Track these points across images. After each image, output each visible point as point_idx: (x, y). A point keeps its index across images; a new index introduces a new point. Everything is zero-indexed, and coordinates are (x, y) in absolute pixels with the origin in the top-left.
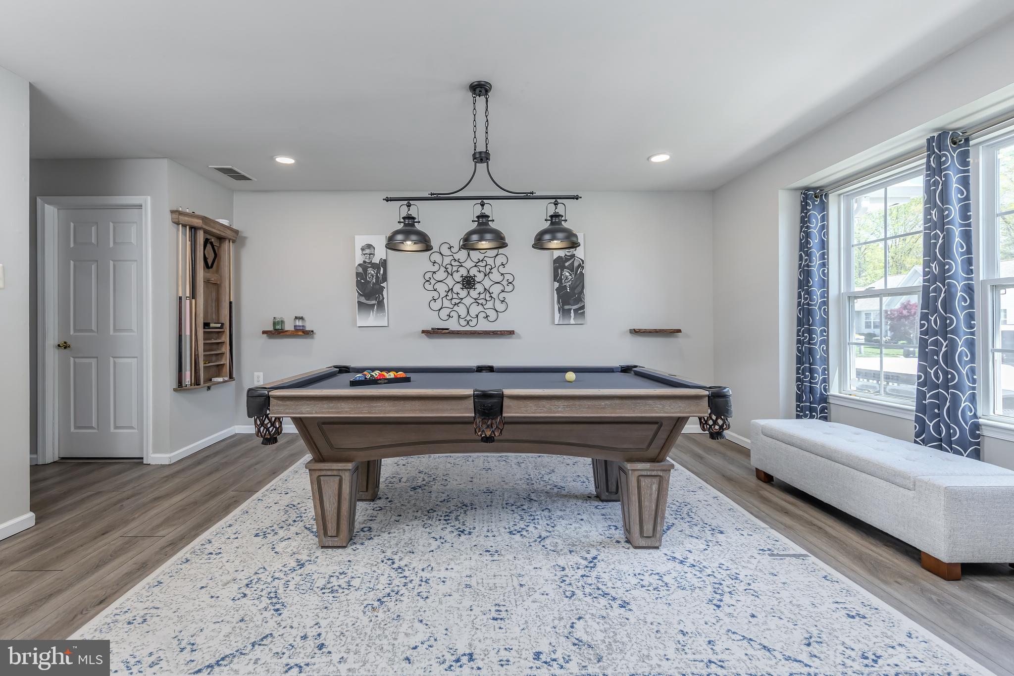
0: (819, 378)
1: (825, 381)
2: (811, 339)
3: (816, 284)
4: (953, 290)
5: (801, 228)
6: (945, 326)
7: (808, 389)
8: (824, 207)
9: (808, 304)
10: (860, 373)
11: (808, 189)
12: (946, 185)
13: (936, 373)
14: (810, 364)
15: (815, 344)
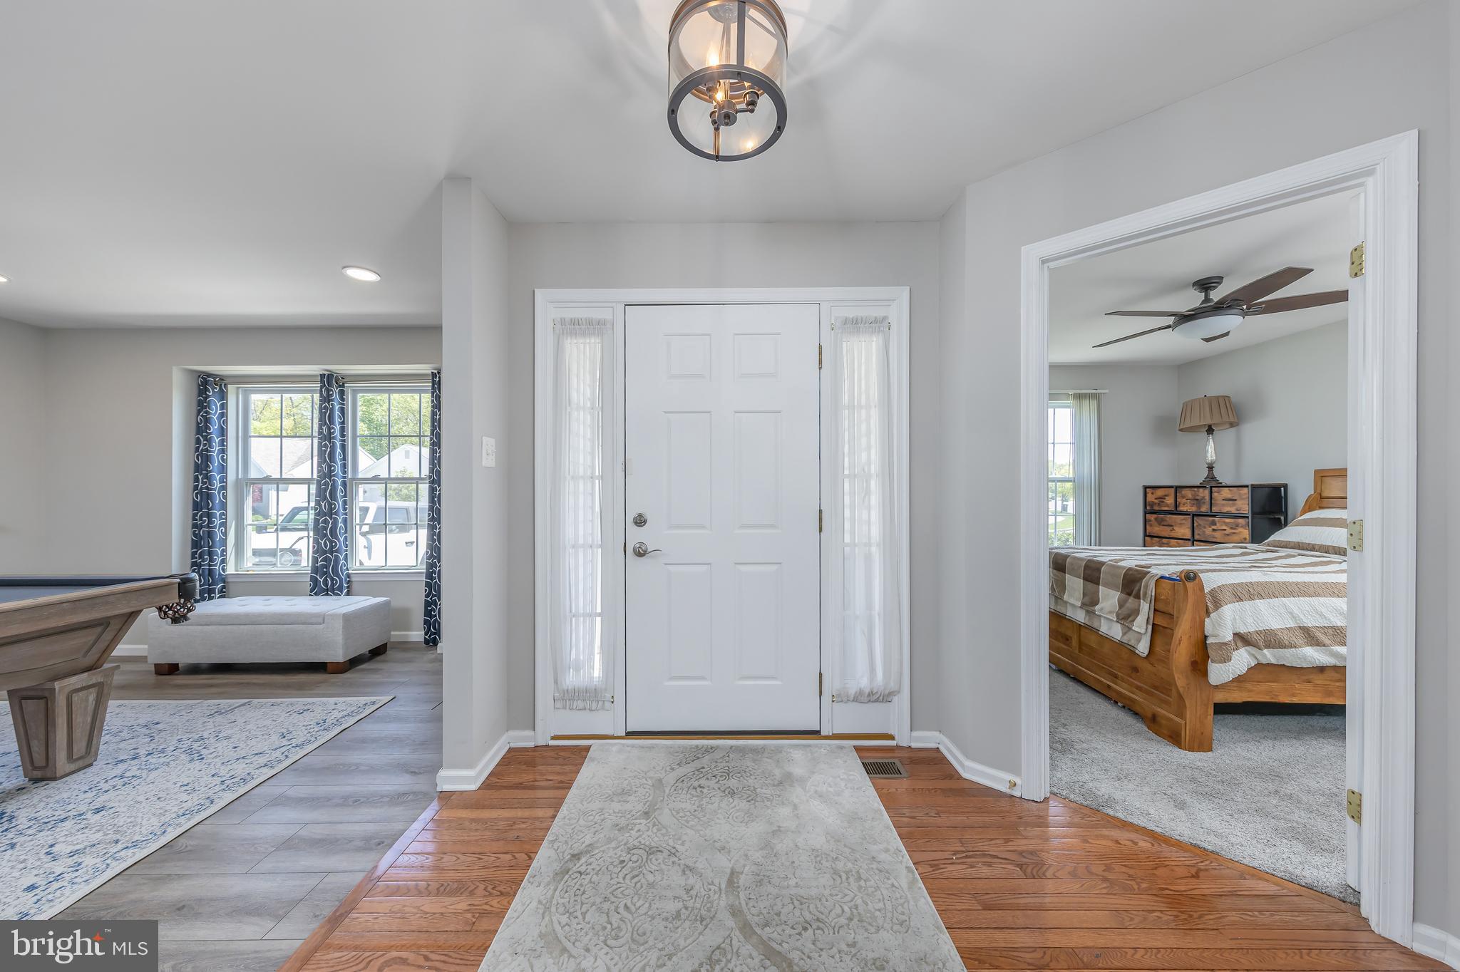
0: (218, 559)
1: (223, 561)
2: (210, 522)
3: (216, 469)
4: (336, 484)
5: (199, 412)
6: (331, 509)
7: (207, 572)
8: (223, 396)
9: (207, 488)
10: (256, 553)
11: (209, 375)
12: (332, 410)
13: (325, 543)
14: (210, 547)
15: (215, 527)
